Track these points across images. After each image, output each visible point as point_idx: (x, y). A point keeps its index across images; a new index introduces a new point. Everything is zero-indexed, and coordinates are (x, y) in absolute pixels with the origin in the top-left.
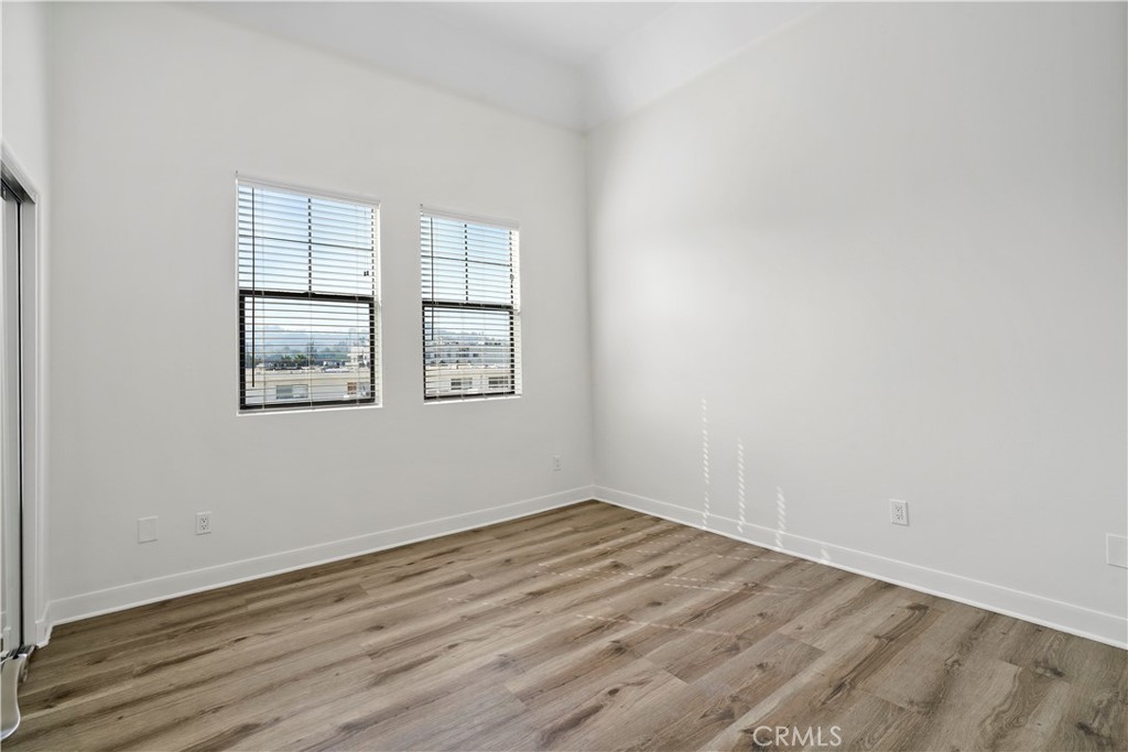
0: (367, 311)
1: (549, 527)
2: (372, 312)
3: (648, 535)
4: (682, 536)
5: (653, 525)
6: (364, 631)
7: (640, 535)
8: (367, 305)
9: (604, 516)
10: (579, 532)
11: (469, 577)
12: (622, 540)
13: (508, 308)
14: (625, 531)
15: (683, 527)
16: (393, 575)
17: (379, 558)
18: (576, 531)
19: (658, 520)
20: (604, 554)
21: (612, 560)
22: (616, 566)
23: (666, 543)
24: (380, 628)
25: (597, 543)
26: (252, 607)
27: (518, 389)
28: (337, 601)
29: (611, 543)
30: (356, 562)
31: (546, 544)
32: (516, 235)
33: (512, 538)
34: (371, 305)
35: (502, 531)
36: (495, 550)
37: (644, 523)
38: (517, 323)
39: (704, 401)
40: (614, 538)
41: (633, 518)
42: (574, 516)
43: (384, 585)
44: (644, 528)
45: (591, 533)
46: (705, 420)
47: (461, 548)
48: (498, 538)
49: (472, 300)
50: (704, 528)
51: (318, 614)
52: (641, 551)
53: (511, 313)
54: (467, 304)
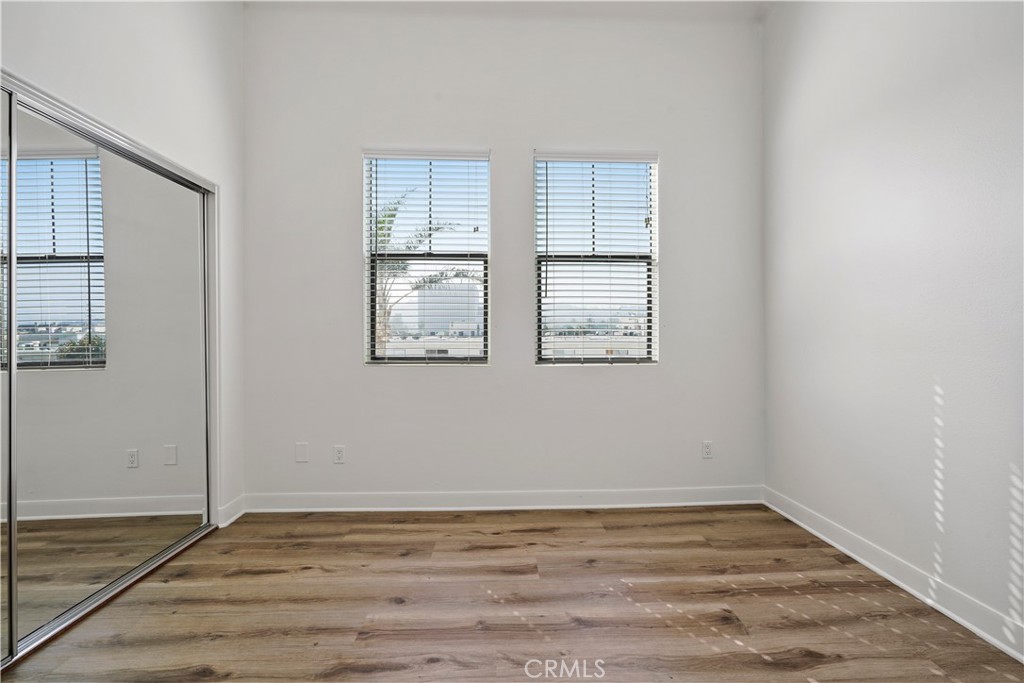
0: (482, 268)
1: (676, 529)
2: (486, 268)
3: (814, 582)
4: (875, 602)
5: (831, 567)
6: (386, 600)
7: (799, 577)
8: (482, 262)
9: (762, 532)
10: (710, 546)
11: (533, 570)
12: (762, 578)
13: (646, 258)
14: (780, 564)
15: (886, 585)
16: (469, 542)
17: (478, 518)
18: (707, 544)
19: (845, 560)
20: (721, 593)
21: (726, 606)
22: (727, 619)
23: (836, 606)
24: (400, 601)
25: (723, 572)
26: (348, 538)
27: (655, 356)
28: (403, 555)
29: (745, 578)
30: (458, 516)
31: (654, 552)
32: (655, 167)
33: (621, 532)
34: (486, 262)
35: (615, 520)
36: (591, 541)
37: (820, 560)
38: (655, 275)
39: (939, 390)
40: (753, 569)
41: (805, 546)
42: (720, 521)
43: (454, 550)
44: (812, 567)
45: (726, 553)
46: (939, 422)
47: (558, 528)
48: (605, 528)
49: (599, 251)
50: (929, 602)
51: (378, 564)
52: (783, 606)
53: (649, 264)
54: (593, 256)
